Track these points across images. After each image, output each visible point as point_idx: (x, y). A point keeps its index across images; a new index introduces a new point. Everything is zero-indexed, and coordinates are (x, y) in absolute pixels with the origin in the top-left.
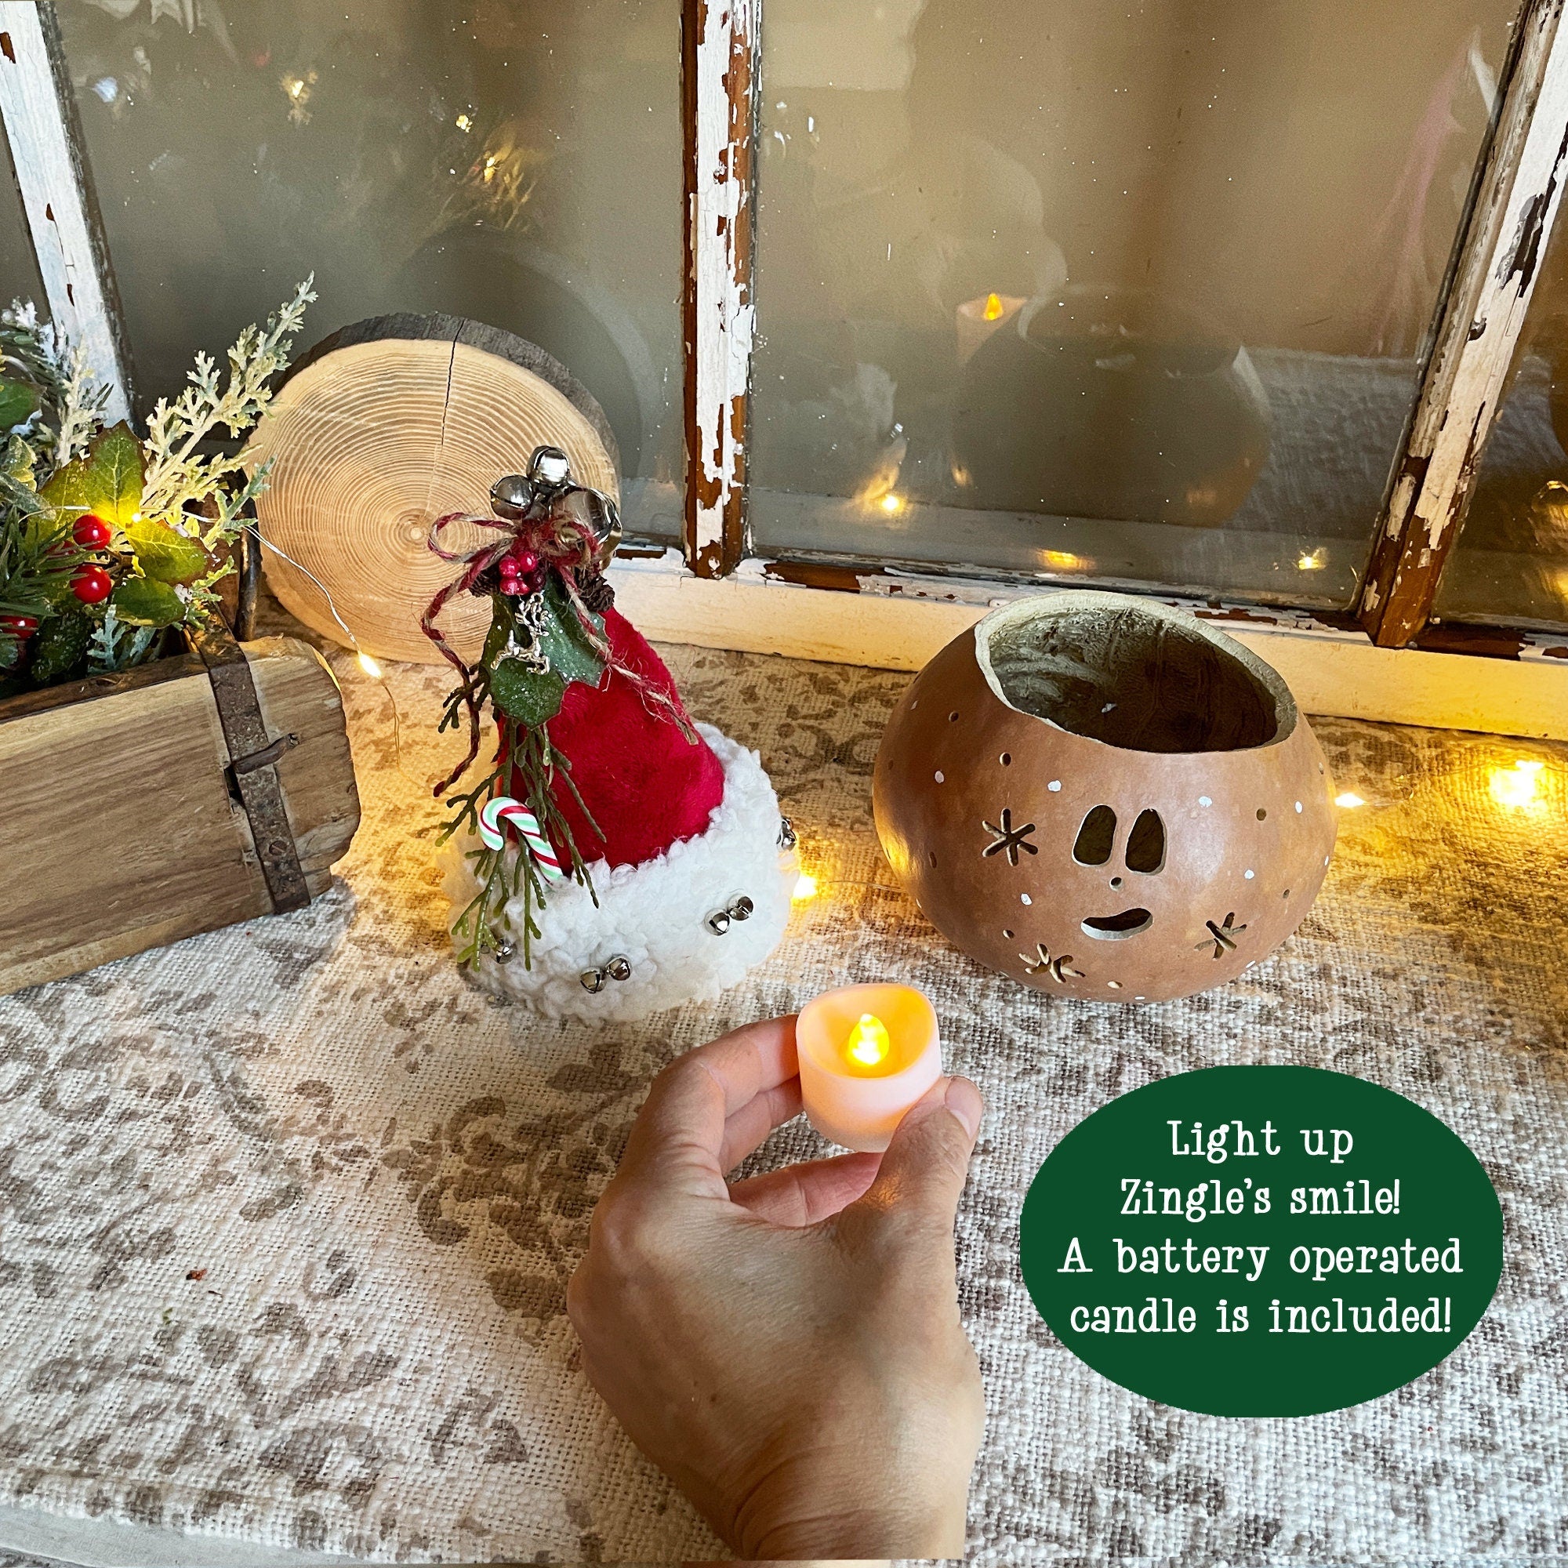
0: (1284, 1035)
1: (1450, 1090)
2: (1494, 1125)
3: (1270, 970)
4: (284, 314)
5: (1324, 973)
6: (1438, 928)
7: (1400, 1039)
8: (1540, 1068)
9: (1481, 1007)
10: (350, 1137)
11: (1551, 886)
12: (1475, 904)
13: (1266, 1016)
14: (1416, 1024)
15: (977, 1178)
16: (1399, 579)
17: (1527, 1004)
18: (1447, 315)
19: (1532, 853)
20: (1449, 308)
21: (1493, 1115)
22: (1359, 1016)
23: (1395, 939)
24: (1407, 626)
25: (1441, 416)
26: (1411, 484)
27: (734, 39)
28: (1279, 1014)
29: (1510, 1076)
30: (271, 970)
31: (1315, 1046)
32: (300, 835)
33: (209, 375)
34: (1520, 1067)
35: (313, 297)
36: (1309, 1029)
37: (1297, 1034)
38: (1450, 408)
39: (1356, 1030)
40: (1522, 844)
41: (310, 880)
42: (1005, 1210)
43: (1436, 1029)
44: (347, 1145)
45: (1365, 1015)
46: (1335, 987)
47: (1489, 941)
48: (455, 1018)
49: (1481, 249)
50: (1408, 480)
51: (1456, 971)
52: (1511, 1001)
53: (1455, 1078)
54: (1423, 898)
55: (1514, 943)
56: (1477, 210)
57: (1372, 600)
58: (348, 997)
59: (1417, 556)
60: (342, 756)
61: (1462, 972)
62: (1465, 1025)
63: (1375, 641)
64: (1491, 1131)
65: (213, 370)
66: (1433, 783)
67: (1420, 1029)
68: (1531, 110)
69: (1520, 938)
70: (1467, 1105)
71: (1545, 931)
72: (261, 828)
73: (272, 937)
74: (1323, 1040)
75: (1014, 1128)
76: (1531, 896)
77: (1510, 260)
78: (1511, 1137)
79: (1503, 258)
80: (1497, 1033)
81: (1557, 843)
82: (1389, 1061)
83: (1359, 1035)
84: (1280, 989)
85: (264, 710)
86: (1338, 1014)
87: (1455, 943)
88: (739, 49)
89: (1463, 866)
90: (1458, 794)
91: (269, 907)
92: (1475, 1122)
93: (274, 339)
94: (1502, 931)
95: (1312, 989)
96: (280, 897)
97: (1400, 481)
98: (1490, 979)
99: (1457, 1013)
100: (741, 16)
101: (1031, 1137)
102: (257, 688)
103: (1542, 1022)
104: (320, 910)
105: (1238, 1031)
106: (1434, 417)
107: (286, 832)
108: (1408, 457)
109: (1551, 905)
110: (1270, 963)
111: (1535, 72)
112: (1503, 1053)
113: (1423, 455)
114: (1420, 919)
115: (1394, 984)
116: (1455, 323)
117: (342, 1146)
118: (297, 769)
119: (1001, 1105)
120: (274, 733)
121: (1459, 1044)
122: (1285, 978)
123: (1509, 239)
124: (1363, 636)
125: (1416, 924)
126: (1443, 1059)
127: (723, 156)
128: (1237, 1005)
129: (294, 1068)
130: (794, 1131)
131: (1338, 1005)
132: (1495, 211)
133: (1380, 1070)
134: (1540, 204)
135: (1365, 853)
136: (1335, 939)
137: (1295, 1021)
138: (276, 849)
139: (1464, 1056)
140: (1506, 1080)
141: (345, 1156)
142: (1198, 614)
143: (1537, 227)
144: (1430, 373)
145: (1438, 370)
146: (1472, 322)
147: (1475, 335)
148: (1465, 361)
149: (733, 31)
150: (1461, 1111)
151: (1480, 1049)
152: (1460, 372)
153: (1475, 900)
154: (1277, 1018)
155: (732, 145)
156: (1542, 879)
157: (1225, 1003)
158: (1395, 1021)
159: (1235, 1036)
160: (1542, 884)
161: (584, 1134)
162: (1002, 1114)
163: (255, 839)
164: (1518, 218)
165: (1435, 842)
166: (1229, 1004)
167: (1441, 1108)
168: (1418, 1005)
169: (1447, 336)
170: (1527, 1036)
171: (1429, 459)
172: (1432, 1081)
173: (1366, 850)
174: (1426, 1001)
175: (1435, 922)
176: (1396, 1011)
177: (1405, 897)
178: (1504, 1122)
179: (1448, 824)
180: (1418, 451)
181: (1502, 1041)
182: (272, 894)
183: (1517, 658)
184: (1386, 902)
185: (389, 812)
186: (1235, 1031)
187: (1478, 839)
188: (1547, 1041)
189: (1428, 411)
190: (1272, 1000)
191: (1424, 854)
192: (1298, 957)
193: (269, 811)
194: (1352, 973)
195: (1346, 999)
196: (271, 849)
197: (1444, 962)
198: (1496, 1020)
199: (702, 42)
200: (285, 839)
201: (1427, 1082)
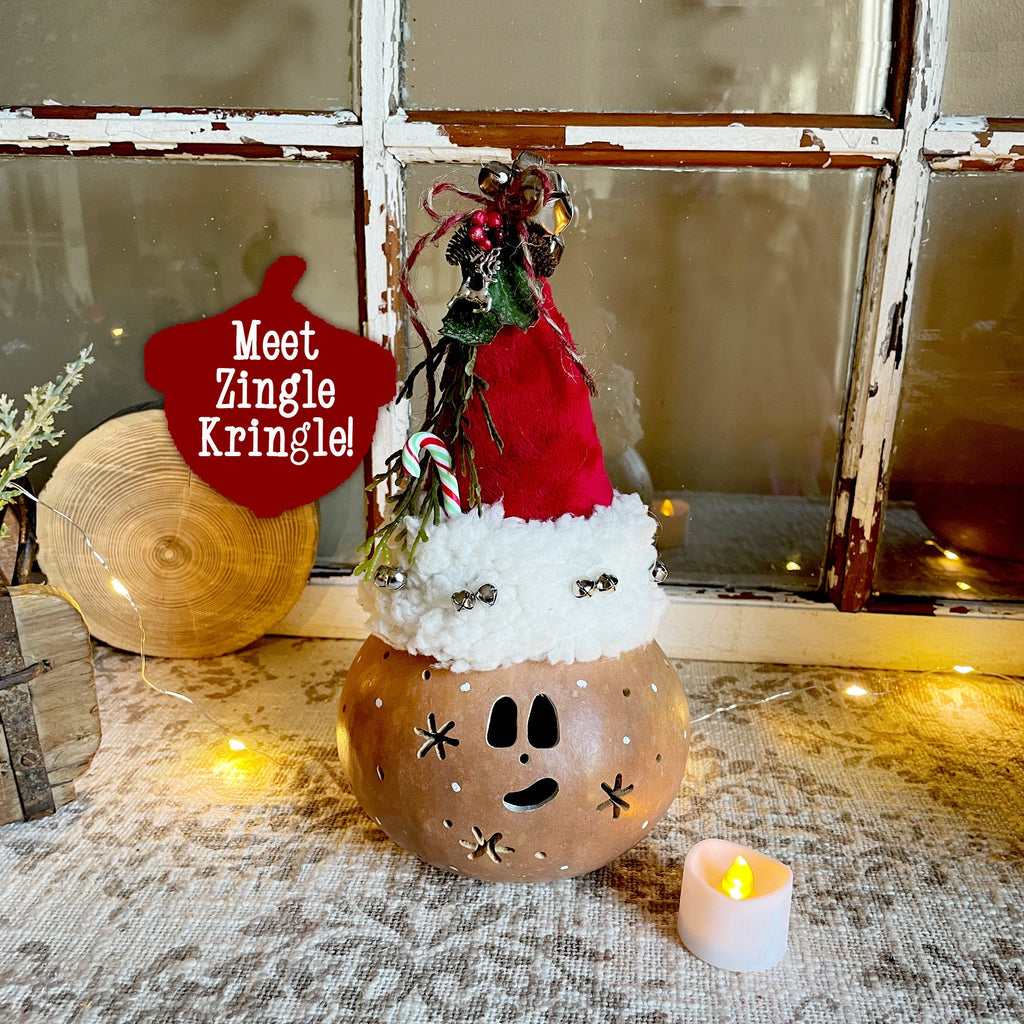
0: (826, 861)
1: (955, 890)
2: (994, 912)
3: (807, 818)
4: (69, 370)
5: (846, 818)
6: (920, 785)
7: (911, 858)
8: (1016, 871)
9: (963, 833)
10: (60, 983)
11: (990, 757)
12: (941, 770)
13: (810, 848)
14: (919, 847)
15: (601, 979)
16: (849, 563)
17: (994, 830)
18: (853, 384)
19: (971, 738)
20: (854, 380)
21: (991, 905)
22: (877, 844)
23: (891, 794)
24: (859, 596)
25: (859, 449)
26: (847, 496)
27: (388, 222)
28: (819, 846)
29: (995, 878)
30: (12, 862)
31: (850, 866)
32: (49, 750)
33: (9, 413)
34: (1002, 871)
35: (91, 361)
36: (843, 855)
37: (834, 860)
38: (864, 443)
39: (877, 854)
40: (963, 733)
41: (57, 792)
42: (626, 1002)
43: (934, 849)
44: (55, 991)
45: (882, 844)
46: (856, 827)
47: (957, 792)
48: (165, 888)
49: (867, 339)
50: (844, 494)
51: (940, 812)
52: (982, 828)
53: (957, 881)
54: (905, 768)
55: (974, 792)
56: (862, 317)
57: (833, 580)
58: (75, 879)
59: (858, 545)
60: (88, 682)
61: (942, 812)
62: (955, 846)
63: (840, 609)
64: (992, 916)
65: (12, 409)
66: (895, 700)
67: (923, 850)
68: (885, 250)
69: (978, 789)
70: (970, 899)
71: (994, 784)
72: (15, 741)
73: (18, 838)
74: (855, 861)
75: (628, 939)
76: (978, 763)
77: (887, 344)
78: (1008, 919)
79: (883, 343)
80: (979, 850)
81: (987, 731)
82: (906, 873)
83: (880, 857)
84: (816, 829)
85: (22, 639)
86: (861, 844)
87: (934, 794)
88: (392, 229)
89: (927, 747)
90: (914, 707)
91: (19, 815)
92: (979, 911)
93: (61, 389)
94: (964, 785)
95: (839, 828)
96: (27, 805)
97: (839, 496)
98: (964, 816)
99: (947, 839)
100: (392, 208)
101: (642, 945)
102: (17, 619)
103: (1008, 840)
104: (62, 817)
105: (791, 859)
106: (854, 450)
107: (36, 745)
108: (842, 480)
109: (993, 768)
110: (806, 813)
111: (884, 228)
112: (987, 862)
113: (852, 477)
114: (906, 781)
115: (898, 822)
116: (859, 388)
117: (52, 992)
118: (49, 690)
119: (617, 923)
120: (30, 658)
121: (954, 859)
122: (818, 822)
123: (884, 331)
124: (831, 606)
125: (905, 784)
126: (944, 869)
127: (384, 296)
128: (787, 842)
129: (20, 932)
130: (447, 954)
131: (860, 838)
132: (873, 315)
133: (900, 879)
134: (899, 309)
135: (859, 742)
136: (849, 796)
137: (831, 850)
138: (27, 759)
139: (959, 866)
140: (993, 880)
141: (52, 999)
142: (721, 597)
143: (899, 324)
144: (847, 423)
145: (853, 420)
146: (870, 386)
147: (872, 394)
148: (869, 412)
149: (387, 218)
150: (967, 904)
151: (969, 861)
152: (867, 419)
153: (941, 768)
154: (818, 849)
155: (390, 290)
156: (983, 753)
157: (778, 841)
158: (904, 846)
159: (789, 863)
160: (984, 756)
161: (269, 970)
162: (618, 929)
163: (9, 751)
164: (887, 317)
165: (905, 734)
166: (781, 842)
167: (952, 903)
168: (918, 834)
169: (855, 397)
170: (1001, 851)
171: (855, 479)
172: (941, 885)
173: (859, 740)
174: (924, 833)
175: (917, 782)
176: (903, 840)
177: (893, 768)
178: (1000, 909)
179: (911, 723)
180: (848, 474)
181: (984, 855)
182: (22, 801)
183: (934, 615)
184: (880, 772)
185: (131, 750)
186: (789, 860)
187: (933, 731)
188: (1015, 853)
189: (850, 447)
190: (812, 837)
191: (899, 741)
192: (825, 808)
193: (23, 726)
194: (866, 818)
195: (866, 834)
196: (22, 760)
197: (930, 807)
198: (976, 841)
199: (368, 223)
200: (35, 752)
201: (937, 885)
